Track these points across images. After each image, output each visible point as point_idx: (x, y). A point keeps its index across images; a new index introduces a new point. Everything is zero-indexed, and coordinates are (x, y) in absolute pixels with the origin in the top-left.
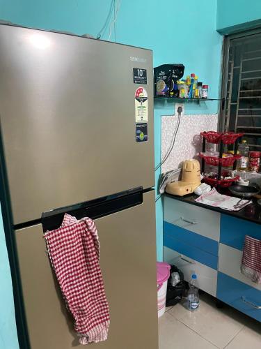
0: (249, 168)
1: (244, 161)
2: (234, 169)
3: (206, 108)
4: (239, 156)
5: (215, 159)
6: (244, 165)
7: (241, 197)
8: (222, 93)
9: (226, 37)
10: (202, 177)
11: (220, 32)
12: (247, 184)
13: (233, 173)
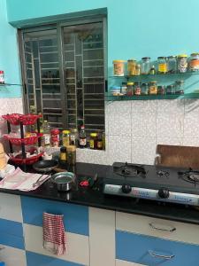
0: (52, 144)
1: (47, 138)
2: (40, 146)
3: (8, 92)
4: (42, 134)
5: (18, 139)
6: (48, 142)
7: (42, 173)
8: (23, 79)
9: (19, 30)
10: (8, 158)
11: (13, 24)
12: (50, 158)
13: (39, 149)
